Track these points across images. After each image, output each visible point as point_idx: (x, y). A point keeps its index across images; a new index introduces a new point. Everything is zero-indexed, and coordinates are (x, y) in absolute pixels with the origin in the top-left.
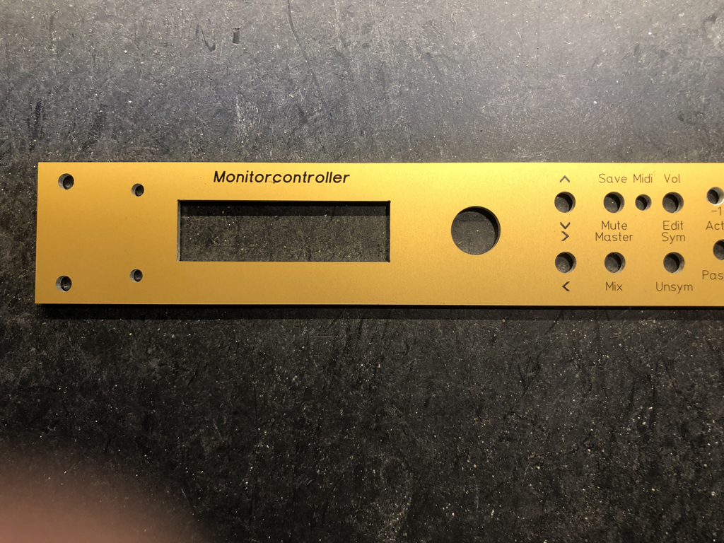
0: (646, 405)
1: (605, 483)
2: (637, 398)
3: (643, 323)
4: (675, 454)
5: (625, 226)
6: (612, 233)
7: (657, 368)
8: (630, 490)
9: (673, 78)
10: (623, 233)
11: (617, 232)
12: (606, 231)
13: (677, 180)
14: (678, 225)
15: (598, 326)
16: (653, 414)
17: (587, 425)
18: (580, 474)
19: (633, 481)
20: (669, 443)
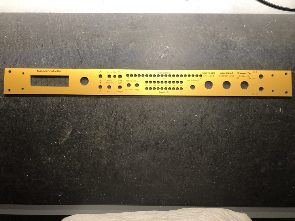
0: (115, 113)
1: (107, 127)
2: (113, 112)
3: (115, 98)
4: (120, 122)
5: (111, 81)
6: (109, 82)
7: (118, 106)
8: (112, 128)
9: (122, 54)
10: (111, 82)
11: (110, 82)
12: (108, 82)
13: (121, 72)
14: (121, 81)
15: (107, 99)
16: (116, 114)
17: (104, 116)
18: (103, 125)
19: (112, 127)
20: (119, 120)
